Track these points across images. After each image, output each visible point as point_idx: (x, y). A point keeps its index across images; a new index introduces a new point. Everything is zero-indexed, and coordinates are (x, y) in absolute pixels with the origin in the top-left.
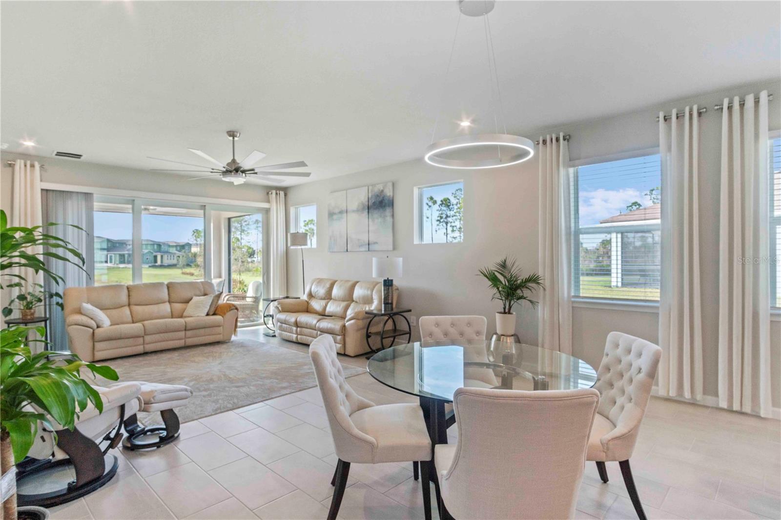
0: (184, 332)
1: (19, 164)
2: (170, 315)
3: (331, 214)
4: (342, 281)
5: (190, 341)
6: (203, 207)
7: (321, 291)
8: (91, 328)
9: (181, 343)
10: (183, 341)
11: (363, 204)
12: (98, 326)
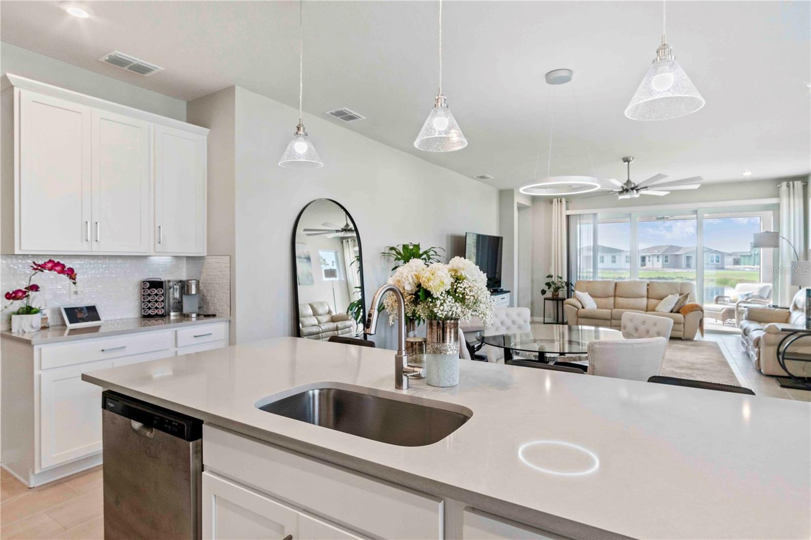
2: (645, 307)
6: (696, 212)
8: (577, 308)
12: (583, 308)
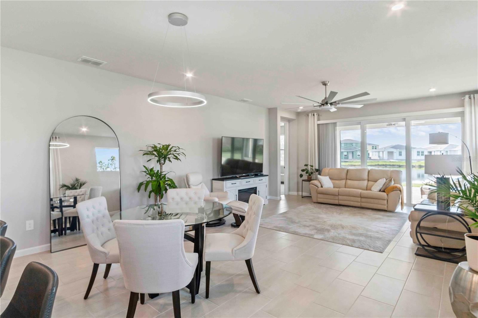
0: (360, 198)
1: (310, 115)
5: (364, 205)
8: (317, 187)
9: (358, 204)
10: (360, 203)
12: (322, 187)
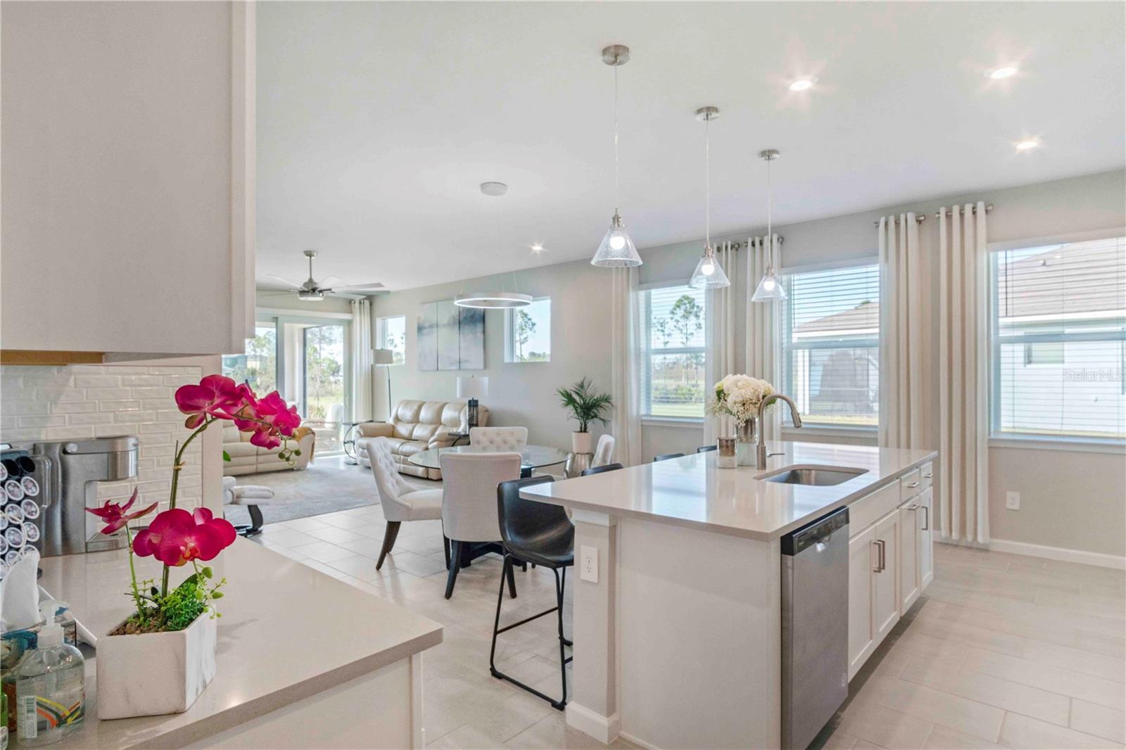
0: (255, 457)
3: (420, 329)
4: (430, 402)
7: (407, 414)
9: (252, 469)
11: (454, 318)
